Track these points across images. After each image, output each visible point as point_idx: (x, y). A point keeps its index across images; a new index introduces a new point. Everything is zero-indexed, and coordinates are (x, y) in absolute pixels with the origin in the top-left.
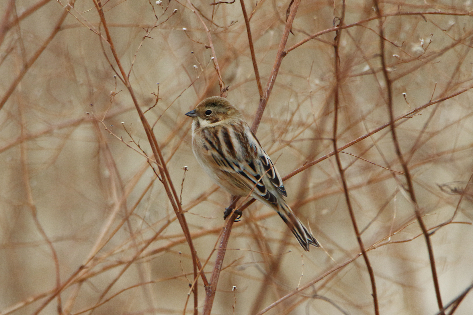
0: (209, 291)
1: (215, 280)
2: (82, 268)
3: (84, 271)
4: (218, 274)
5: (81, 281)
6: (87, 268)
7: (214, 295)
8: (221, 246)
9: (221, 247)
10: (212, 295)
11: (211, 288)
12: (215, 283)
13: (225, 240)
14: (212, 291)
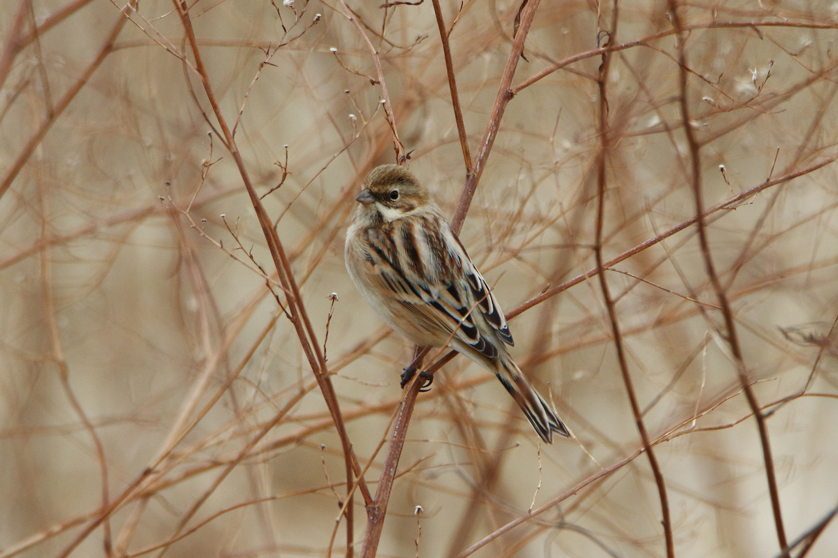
0: (374, 515)
1: (385, 495)
2: (147, 472)
3: (151, 477)
4: (390, 484)
5: (147, 495)
6: (157, 472)
7: (383, 522)
8: (395, 435)
9: (395, 437)
10: (379, 522)
11: (377, 509)
12: (383, 500)
13: (403, 424)
14: (379, 515)
